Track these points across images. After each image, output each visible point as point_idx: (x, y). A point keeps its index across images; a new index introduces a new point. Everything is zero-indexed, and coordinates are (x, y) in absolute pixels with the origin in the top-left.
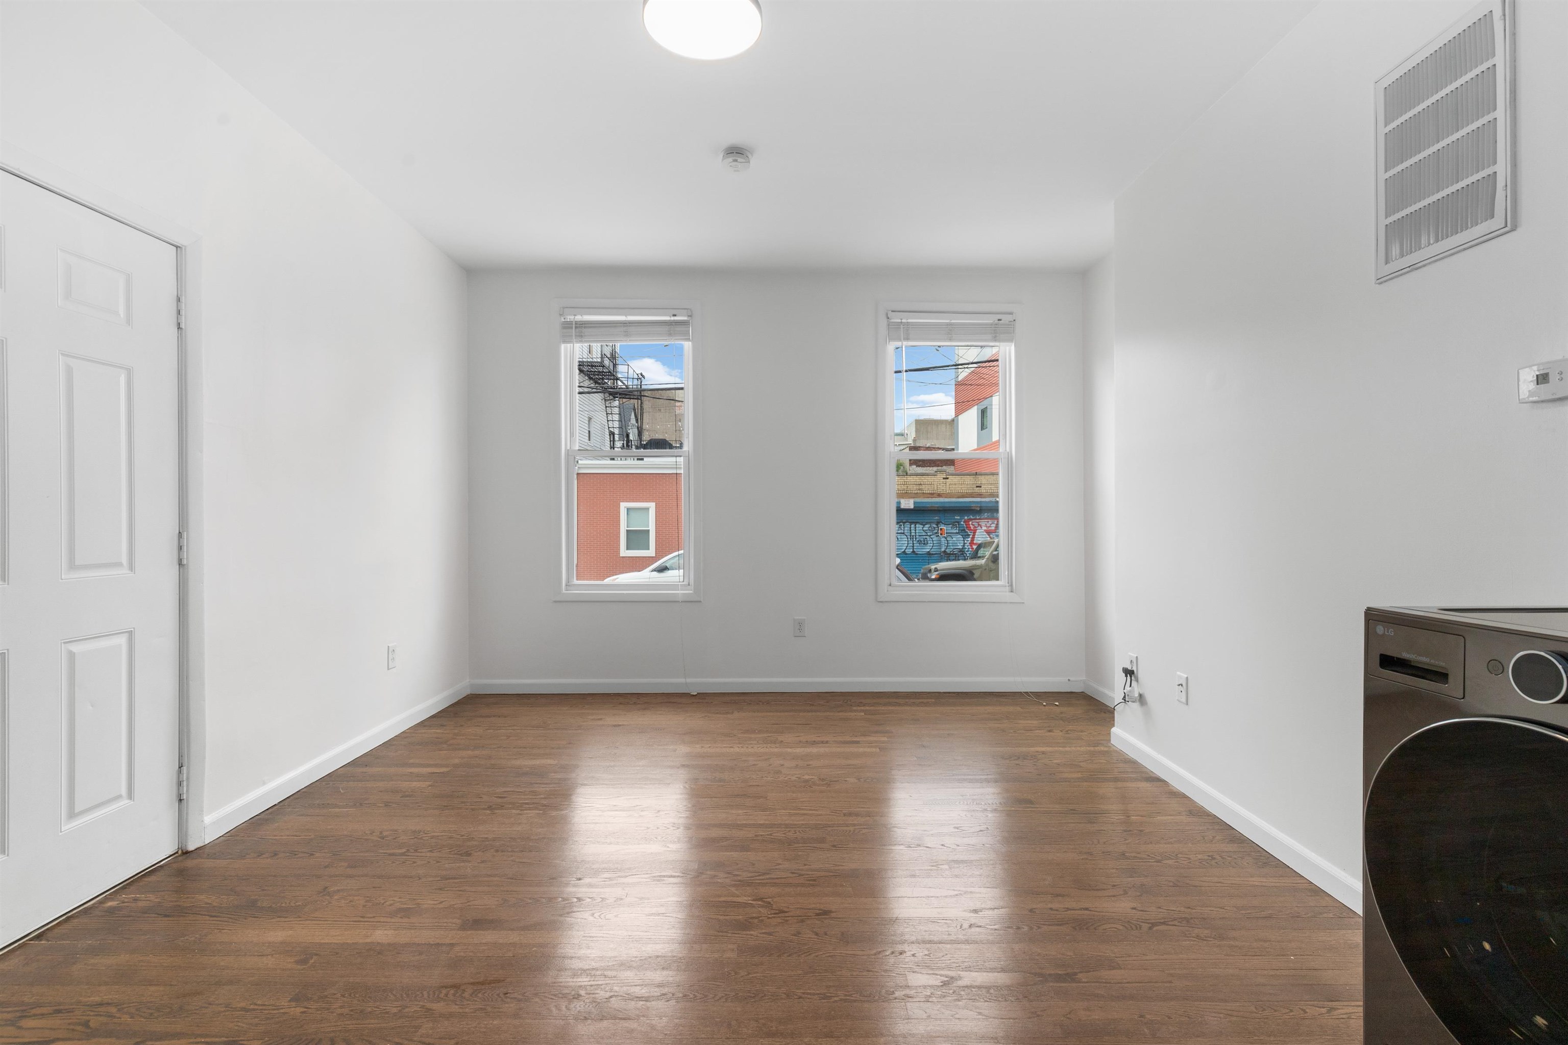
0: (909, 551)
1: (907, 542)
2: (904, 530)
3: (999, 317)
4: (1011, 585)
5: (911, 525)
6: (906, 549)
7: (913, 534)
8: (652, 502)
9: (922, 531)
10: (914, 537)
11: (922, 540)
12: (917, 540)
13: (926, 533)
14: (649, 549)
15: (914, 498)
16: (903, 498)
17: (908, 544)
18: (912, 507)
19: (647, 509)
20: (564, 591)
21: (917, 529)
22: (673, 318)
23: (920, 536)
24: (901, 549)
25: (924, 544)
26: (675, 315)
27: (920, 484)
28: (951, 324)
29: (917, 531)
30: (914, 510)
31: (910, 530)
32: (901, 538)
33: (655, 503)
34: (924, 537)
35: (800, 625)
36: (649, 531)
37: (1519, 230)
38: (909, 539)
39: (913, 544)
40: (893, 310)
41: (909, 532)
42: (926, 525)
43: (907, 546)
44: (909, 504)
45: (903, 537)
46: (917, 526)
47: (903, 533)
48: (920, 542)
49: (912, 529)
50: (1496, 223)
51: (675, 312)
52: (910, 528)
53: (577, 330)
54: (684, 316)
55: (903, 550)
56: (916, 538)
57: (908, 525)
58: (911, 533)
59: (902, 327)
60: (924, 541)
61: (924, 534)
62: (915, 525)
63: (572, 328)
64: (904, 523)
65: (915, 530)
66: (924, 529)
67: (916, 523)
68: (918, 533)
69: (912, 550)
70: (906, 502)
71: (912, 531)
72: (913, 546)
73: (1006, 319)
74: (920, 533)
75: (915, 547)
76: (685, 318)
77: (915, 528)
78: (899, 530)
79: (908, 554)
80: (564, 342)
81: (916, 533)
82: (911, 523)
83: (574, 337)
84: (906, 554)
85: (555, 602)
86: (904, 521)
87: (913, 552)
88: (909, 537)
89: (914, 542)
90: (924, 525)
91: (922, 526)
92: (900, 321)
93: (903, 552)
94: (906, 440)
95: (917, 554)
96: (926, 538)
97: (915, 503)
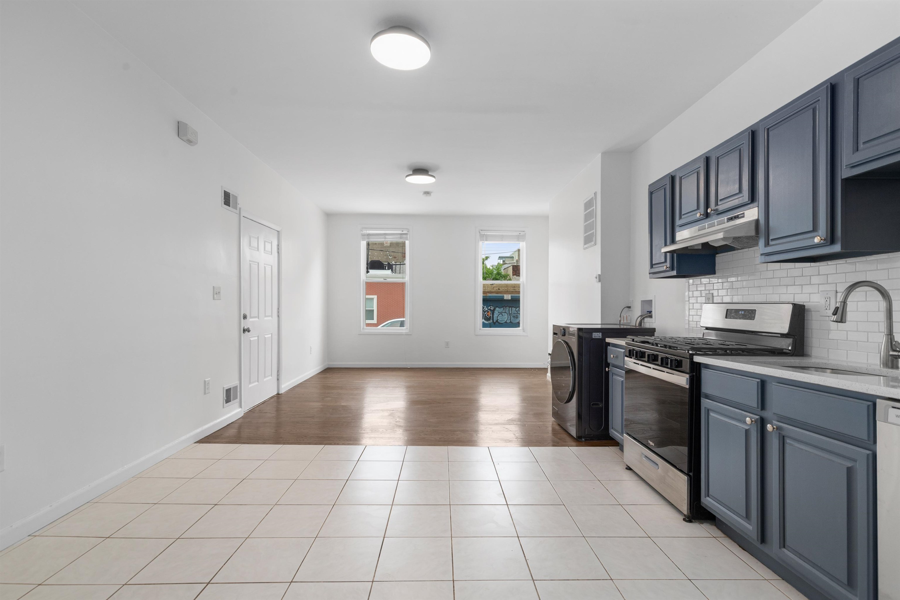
0: (508, 321)
1: (507, 317)
2: (506, 311)
3: (520, 233)
4: (524, 330)
5: (509, 308)
6: (507, 320)
7: (510, 313)
8: (375, 295)
9: (515, 311)
10: (511, 314)
11: (515, 315)
12: (513, 316)
13: (517, 312)
14: (373, 320)
15: (511, 294)
16: (505, 294)
17: (508, 318)
18: (510, 298)
19: (373, 299)
20: (362, 331)
21: (513, 310)
22: (402, 232)
23: (514, 314)
24: (505, 320)
25: (516, 318)
26: (403, 231)
27: (515, 287)
28: (502, 235)
29: (513, 311)
30: (511, 300)
31: (509, 311)
32: (504, 315)
33: (376, 296)
34: (516, 314)
35: (447, 344)
36: (373, 310)
37: (597, 245)
38: (508, 315)
39: (511, 318)
40: (482, 230)
41: (508, 311)
42: (517, 308)
43: (507, 319)
44: (508, 297)
45: (505, 314)
46: (513, 308)
47: (506, 312)
48: (514, 317)
49: (510, 310)
50: (593, 243)
51: (403, 230)
52: (509, 309)
53: (367, 236)
54: (406, 231)
55: (505, 321)
56: (512, 315)
57: (508, 308)
58: (509, 312)
59: (485, 236)
60: (516, 316)
61: (516, 313)
62: (512, 308)
63: (365, 235)
64: (506, 307)
65: (512, 311)
66: (516, 310)
67: (512, 307)
68: (513, 312)
69: (510, 321)
70: (507, 296)
71: (510, 311)
72: (511, 319)
73: (522, 233)
74: (514, 312)
75: (511, 320)
76: (406, 232)
77: (512, 309)
78: (503, 311)
79: (508, 323)
80: (362, 241)
81: (512, 312)
82: (510, 307)
83: (366, 239)
84: (507, 323)
85: (359, 334)
86: (506, 306)
87: (511, 322)
88: (508, 314)
89: (511, 317)
90: (516, 308)
91: (515, 309)
92: (484, 234)
93: (505, 322)
94: (513, 260)
95: (513, 323)
96: (517, 315)
97: (511, 296)
